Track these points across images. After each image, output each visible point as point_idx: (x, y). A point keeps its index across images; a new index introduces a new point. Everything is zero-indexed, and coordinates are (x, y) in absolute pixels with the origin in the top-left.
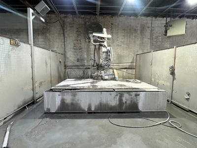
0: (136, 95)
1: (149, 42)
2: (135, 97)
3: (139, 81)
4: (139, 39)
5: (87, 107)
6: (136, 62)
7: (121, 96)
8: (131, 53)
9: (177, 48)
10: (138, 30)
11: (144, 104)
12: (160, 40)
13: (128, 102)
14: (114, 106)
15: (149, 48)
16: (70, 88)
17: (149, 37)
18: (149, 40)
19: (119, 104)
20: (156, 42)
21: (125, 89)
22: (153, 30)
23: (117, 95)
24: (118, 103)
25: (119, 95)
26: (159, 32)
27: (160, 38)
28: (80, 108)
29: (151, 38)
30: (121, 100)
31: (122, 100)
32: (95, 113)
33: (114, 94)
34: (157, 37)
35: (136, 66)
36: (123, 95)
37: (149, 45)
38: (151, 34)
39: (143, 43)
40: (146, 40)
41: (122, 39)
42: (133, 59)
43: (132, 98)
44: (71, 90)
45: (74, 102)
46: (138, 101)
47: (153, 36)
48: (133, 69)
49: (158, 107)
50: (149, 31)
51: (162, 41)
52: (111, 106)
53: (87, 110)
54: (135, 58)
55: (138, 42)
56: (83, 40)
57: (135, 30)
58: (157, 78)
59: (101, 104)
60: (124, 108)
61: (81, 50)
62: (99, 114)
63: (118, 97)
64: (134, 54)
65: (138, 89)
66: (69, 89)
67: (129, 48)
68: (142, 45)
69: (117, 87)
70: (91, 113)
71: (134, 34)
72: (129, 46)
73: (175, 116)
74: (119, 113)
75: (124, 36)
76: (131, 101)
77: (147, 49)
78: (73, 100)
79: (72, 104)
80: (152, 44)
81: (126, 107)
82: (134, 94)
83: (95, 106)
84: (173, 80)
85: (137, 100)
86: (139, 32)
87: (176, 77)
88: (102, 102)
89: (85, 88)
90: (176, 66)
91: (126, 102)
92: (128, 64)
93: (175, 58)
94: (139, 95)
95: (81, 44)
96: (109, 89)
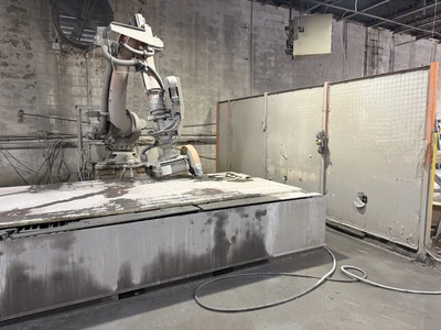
0: (259, 214)
1: (248, 67)
2: (256, 220)
3: (244, 176)
4: (223, 58)
5: (116, 278)
6: (218, 124)
7: (221, 222)
8: (202, 98)
9: (331, 87)
10: (218, 30)
11: (278, 237)
12: (273, 65)
13: (241, 237)
14: (202, 258)
15: (247, 84)
16: (40, 220)
17: (247, 55)
18: (248, 63)
19: (216, 247)
20: (264, 69)
21: (225, 200)
22: (256, 36)
23: (209, 221)
24: (213, 244)
25: (215, 220)
26: (269, 43)
27: (273, 58)
28: (91, 287)
29: (252, 59)
30: (220, 235)
31: (224, 234)
32: (142, 291)
33: (201, 218)
34: (265, 57)
35: (217, 135)
36: (226, 217)
37: (248, 76)
38: (252, 47)
39: (232, 70)
40: (240, 61)
41: (176, 52)
42: (210, 115)
43: (248, 224)
44: (44, 226)
45: (67, 268)
46: (263, 231)
47: (255, 51)
48: (211, 143)
49: (308, 238)
50: (246, 39)
51: (276, 69)
52: (195, 258)
53: (114, 288)
54: (214, 113)
55: (220, 67)
56: (37, 45)
57: (211, 29)
58: (281, 163)
59: (162, 257)
60: (229, 255)
61: (32, 81)
62: (159, 292)
63: (212, 227)
64: (211, 100)
65: (258, 196)
66: (35, 226)
67: (197, 81)
68: (230, 74)
69: (202, 199)
70: (131, 294)
71: (208, 42)
72: (196, 76)
73: (345, 254)
74: (216, 274)
75: (180, 44)
76: (248, 234)
77: (244, 89)
78: (62, 262)
79: (58, 277)
80: (254, 74)
81: (235, 253)
82: (252, 211)
83: (145, 269)
84: (326, 167)
85: (261, 228)
86: (221, 37)
87: (333, 156)
88: (167, 250)
89: (99, 211)
90: (330, 132)
91: (234, 238)
92: (196, 130)
93: (327, 112)
94: (264, 213)
95: (30, 56)
96: (181, 206)
